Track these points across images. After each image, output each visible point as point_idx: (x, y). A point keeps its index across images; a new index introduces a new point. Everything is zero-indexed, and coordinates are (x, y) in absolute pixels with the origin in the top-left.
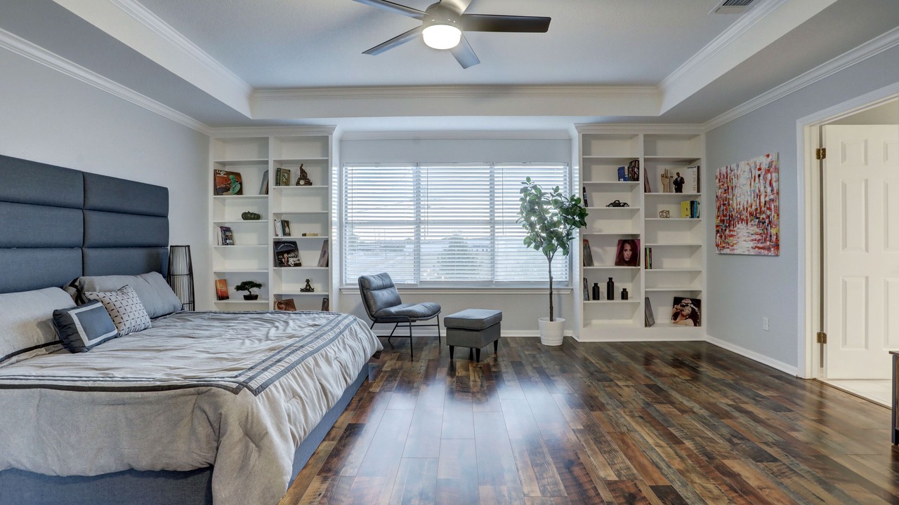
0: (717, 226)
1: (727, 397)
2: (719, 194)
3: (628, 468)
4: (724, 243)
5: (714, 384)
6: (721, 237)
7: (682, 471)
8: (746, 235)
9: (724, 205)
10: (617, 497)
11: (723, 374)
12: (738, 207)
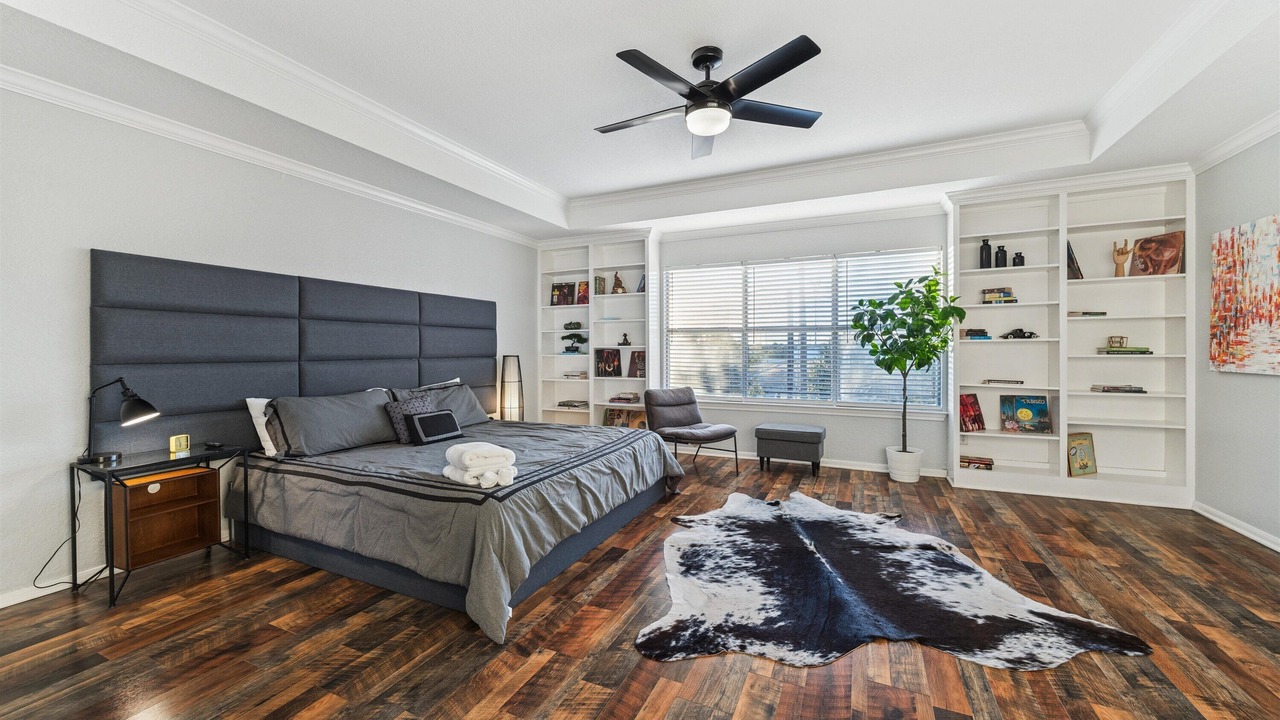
0: (1213, 327)
1: (1174, 608)
2: (1217, 275)
3: (917, 674)
4: (1226, 354)
5: (1163, 582)
6: (1219, 344)
7: (1005, 701)
8: (1270, 341)
9: (1227, 292)
10: (874, 708)
11: (1193, 569)
12: (1254, 294)
